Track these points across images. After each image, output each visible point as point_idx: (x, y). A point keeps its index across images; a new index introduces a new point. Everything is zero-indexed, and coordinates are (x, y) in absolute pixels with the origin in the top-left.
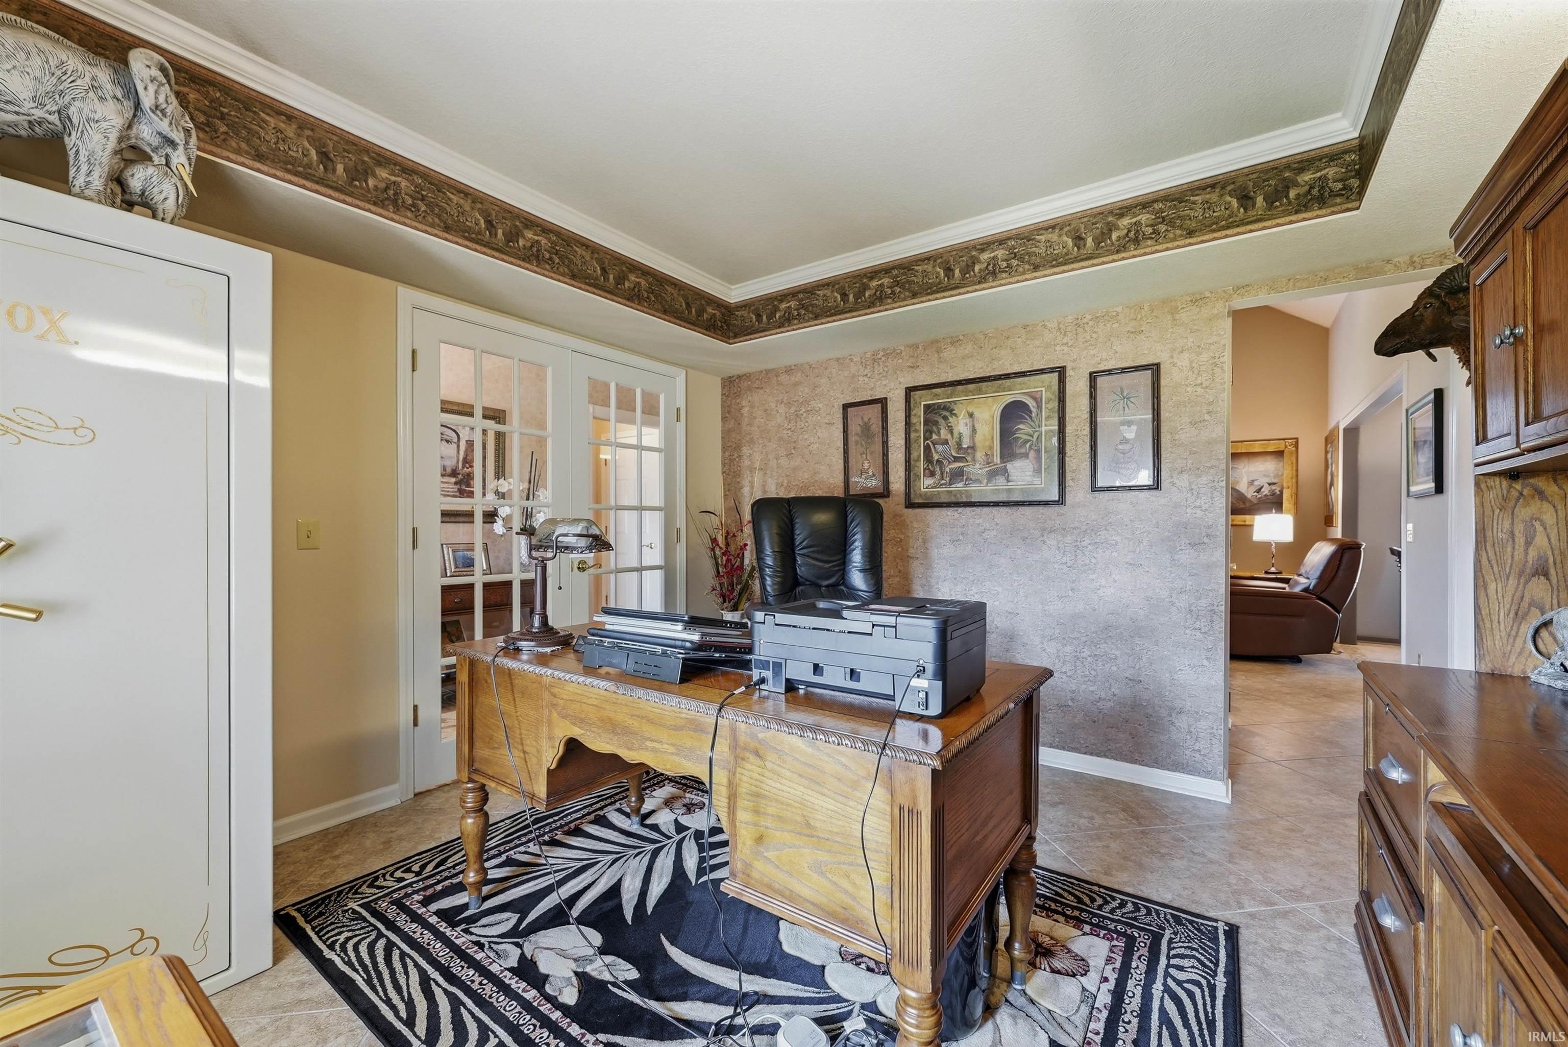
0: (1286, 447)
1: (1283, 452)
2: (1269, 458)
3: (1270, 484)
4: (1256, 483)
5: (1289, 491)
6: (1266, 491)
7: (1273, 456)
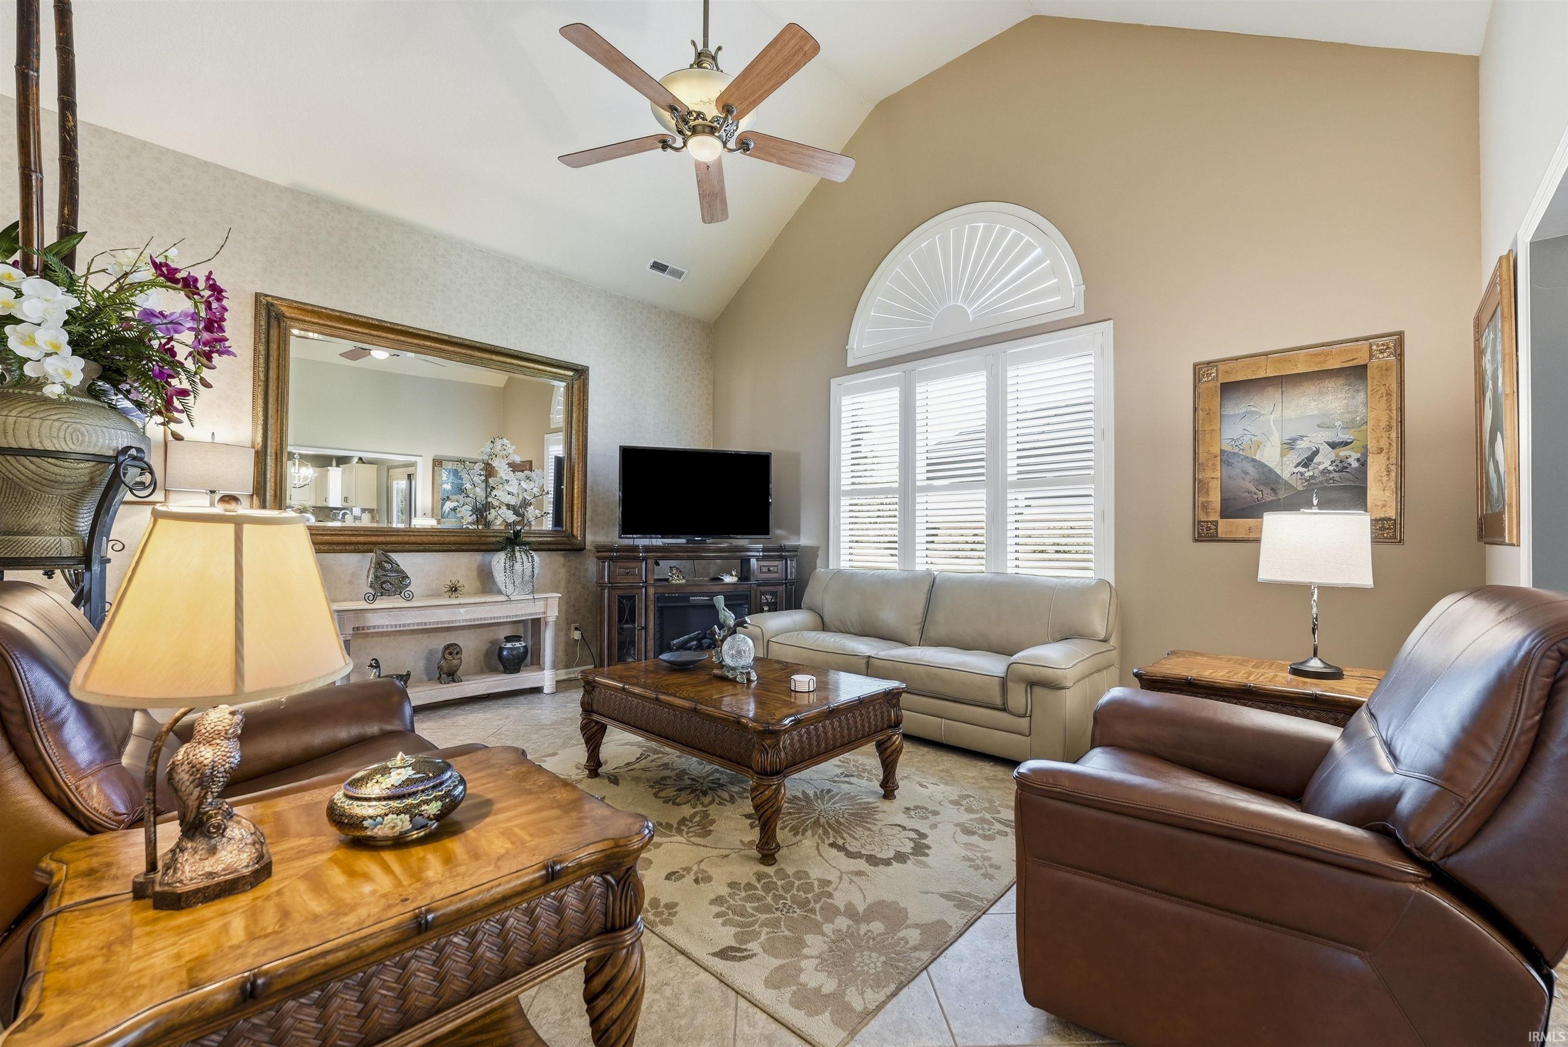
0: (1371, 356)
1: (1365, 367)
2: (1330, 384)
3: (1333, 445)
4: (1301, 444)
5: (1382, 458)
6: (1325, 460)
7: (1341, 381)
